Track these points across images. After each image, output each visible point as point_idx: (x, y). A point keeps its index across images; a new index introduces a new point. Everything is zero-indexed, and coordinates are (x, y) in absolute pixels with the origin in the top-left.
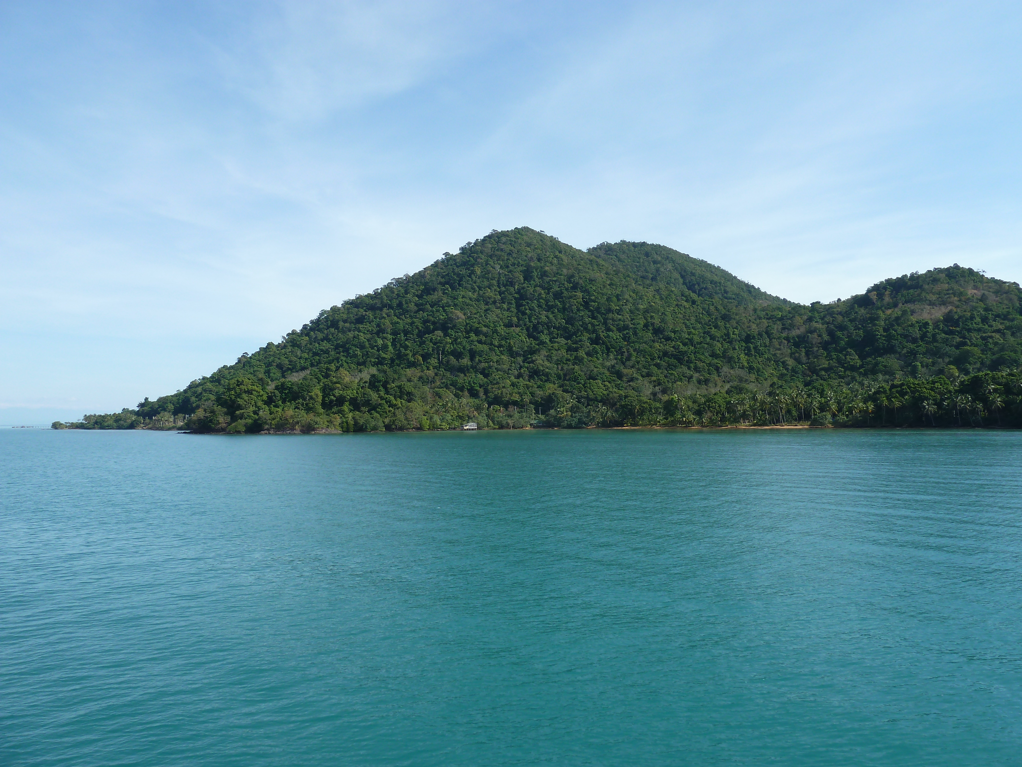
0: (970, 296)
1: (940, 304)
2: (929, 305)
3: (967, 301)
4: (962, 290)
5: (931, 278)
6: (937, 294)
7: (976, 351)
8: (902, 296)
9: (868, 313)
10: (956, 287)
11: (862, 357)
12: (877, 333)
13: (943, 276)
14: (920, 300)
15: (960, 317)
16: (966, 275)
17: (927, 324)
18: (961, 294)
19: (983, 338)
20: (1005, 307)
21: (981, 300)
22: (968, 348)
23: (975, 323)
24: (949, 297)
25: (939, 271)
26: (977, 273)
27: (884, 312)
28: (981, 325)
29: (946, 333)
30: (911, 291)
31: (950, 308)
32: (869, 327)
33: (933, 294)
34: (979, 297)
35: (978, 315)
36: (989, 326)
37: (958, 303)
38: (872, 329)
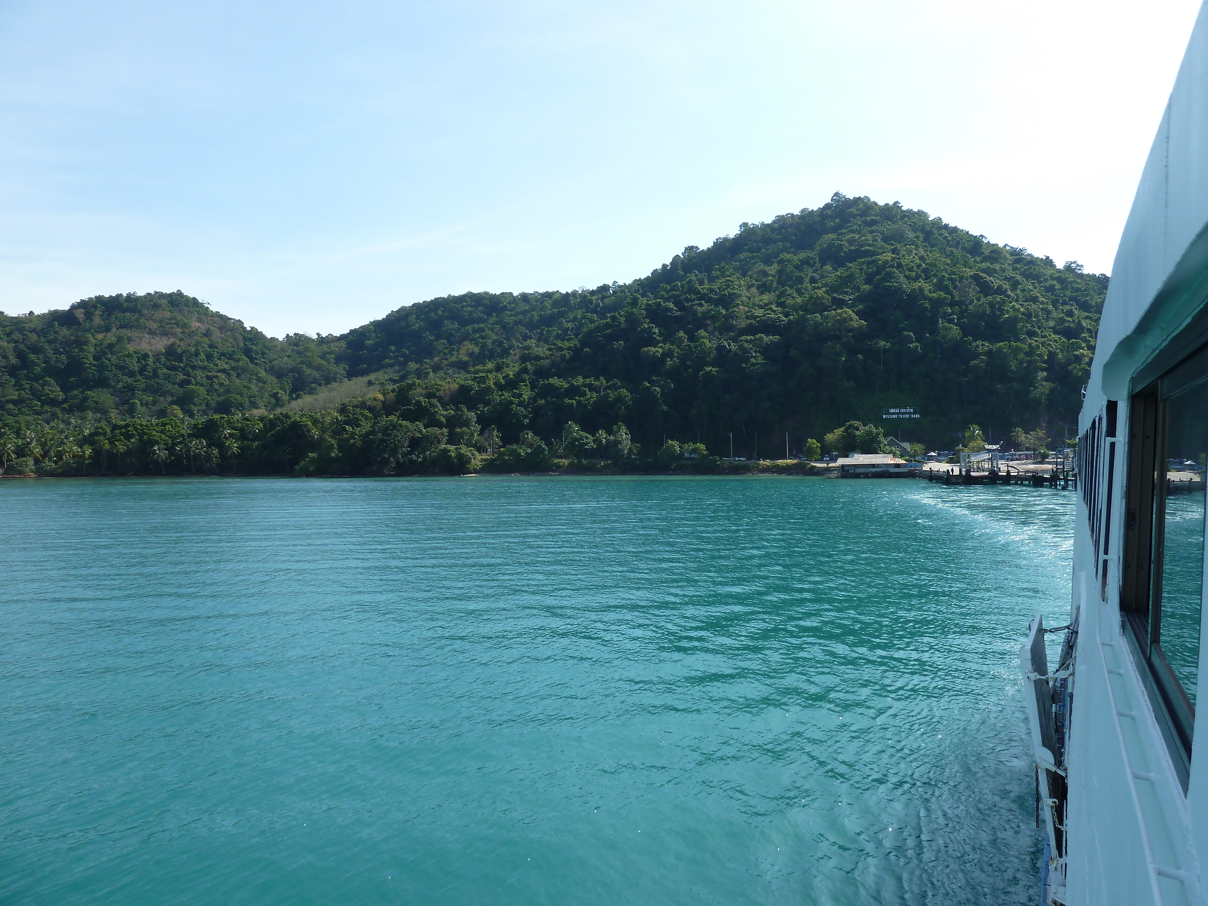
0: (194, 329)
1: (160, 334)
2: (149, 334)
3: (191, 334)
4: (186, 321)
5: (151, 303)
6: (158, 322)
7: (202, 391)
8: (116, 320)
9: (71, 335)
10: (179, 317)
11: (65, 389)
12: (86, 360)
13: (164, 302)
14: (139, 327)
15: (184, 352)
16: (190, 304)
17: (146, 356)
18: (184, 326)
19: (209, 378)
20: (230, 345)
21: (206, 335)
22: (193, 387)
23: (200, 360)
24: (172, 328)
25: (161, 295)
26: (202, 304)
27: (93, 336)
28: (206, 363)
29: (168, 368)
30: (128, 314)
31: (172, 340)
32: (75, 352)
33: (154, 321)
34: (204, 332)
35: (203, 351)
36: (214, 364)
37: (180, 335)
38: (79, 355)
